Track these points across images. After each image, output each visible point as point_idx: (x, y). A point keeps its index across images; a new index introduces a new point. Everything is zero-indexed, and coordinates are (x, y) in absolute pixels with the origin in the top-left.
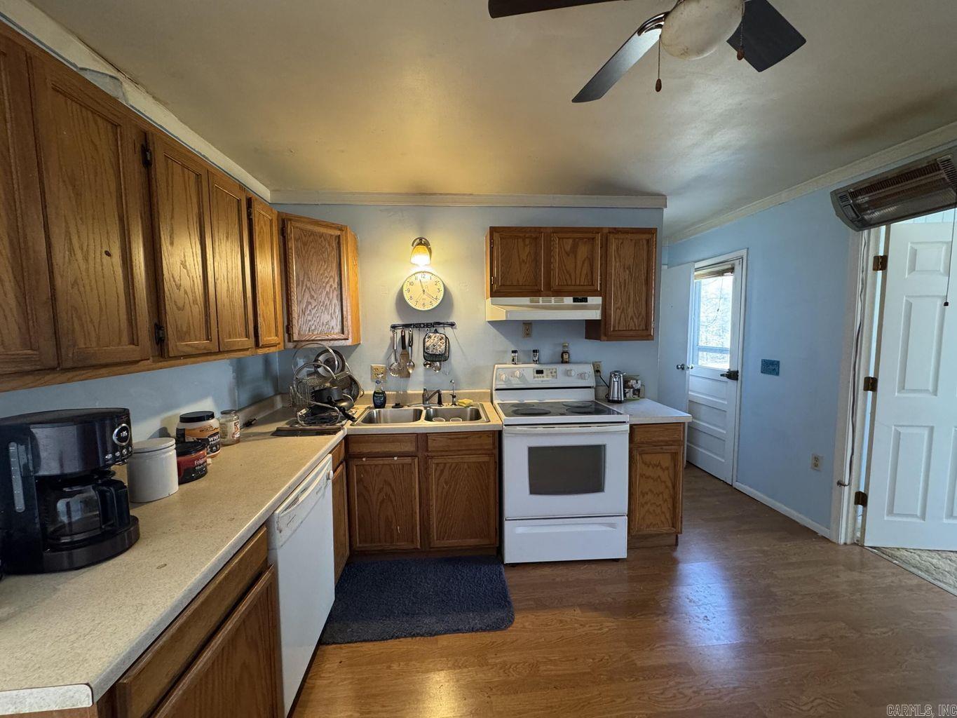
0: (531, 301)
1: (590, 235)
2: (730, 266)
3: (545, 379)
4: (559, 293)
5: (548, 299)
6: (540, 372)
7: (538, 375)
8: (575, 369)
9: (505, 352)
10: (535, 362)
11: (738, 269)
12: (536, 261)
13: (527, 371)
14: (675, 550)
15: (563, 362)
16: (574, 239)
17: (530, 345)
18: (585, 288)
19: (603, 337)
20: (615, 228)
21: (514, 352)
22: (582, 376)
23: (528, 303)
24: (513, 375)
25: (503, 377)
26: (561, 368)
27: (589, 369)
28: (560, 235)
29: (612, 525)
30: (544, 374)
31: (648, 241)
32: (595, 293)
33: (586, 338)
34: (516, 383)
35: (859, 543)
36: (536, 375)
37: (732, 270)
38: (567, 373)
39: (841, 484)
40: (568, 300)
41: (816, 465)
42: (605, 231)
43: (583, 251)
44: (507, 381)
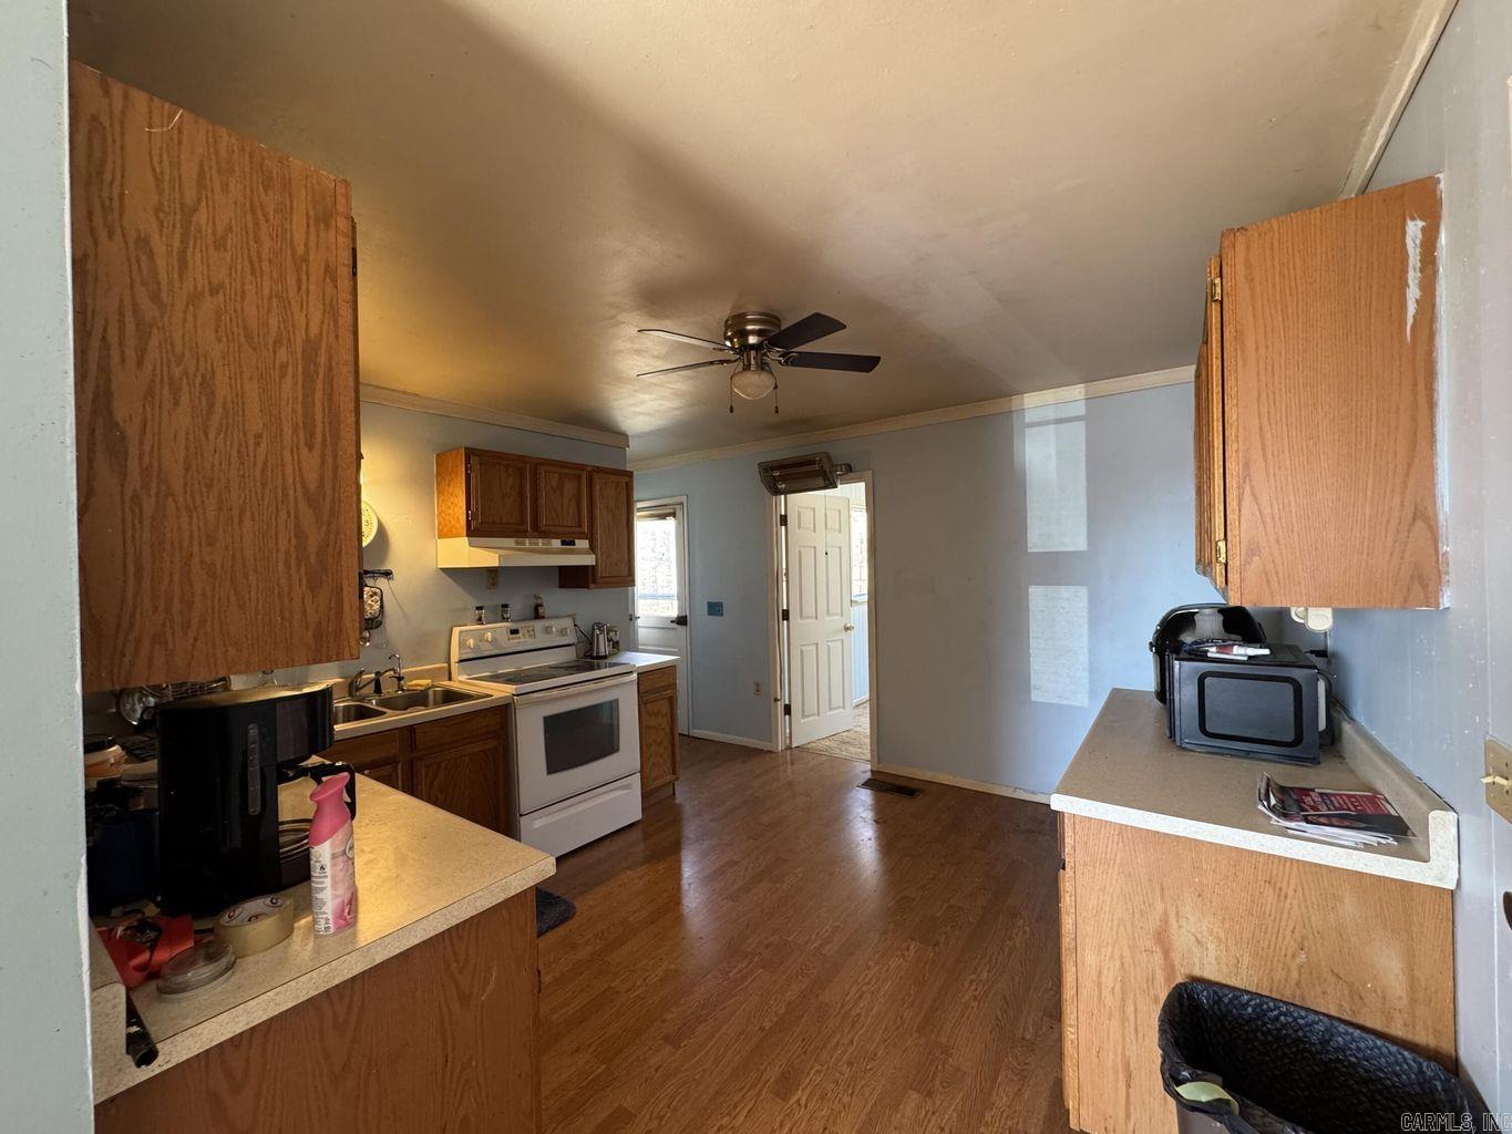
0: (517, 543)
1: (578, 472)
2: (672, 511)
3: (522, 640)
4: (547, 535)
5: (534, 540)
6: (514, 632)
7: (514, 636)
8: (556, 625)
9: (465, 609)
10: (504, 619)
11: (679, 513)
12: (521, 495)
13: (496, 632)
14: (674, 799)
15: (537, 616)
16: (560, 474)
17: (497, 598)
18: (573, 529)
19: (592, 586)
20: (598, 467)
21: (478, 608)
22: (563, 632)
23: (514, 545)
24: (481, 639)
25: (471, 642)
26: (538, 625)
27: (568, 623)
28: (547, 468)
29: (627, 787)
30: (520, 635)
31: (627, 484)
32: (582, 536)
33: (561, 587)
34: (487, 650)
35: (789, 748)
36: (511, 636)
37: (674, 515)
38: (547, 630)
39: (776, 700)
40: (556, 543)
41: (758, 690)
42: (589, 469)
43: (569, 487)
44: (476, 647)
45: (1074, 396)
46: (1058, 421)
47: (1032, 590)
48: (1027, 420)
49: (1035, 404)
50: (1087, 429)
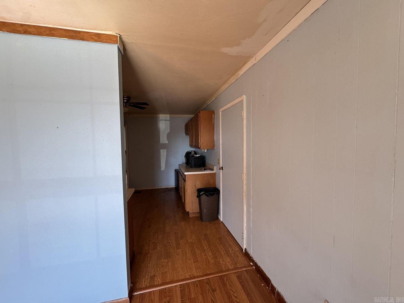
45: (168, 116)
46: (165, 120)
47: (161, 150)
48: (160, 119)
49: (161, 116)
50: (170, 122)
